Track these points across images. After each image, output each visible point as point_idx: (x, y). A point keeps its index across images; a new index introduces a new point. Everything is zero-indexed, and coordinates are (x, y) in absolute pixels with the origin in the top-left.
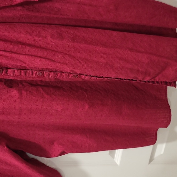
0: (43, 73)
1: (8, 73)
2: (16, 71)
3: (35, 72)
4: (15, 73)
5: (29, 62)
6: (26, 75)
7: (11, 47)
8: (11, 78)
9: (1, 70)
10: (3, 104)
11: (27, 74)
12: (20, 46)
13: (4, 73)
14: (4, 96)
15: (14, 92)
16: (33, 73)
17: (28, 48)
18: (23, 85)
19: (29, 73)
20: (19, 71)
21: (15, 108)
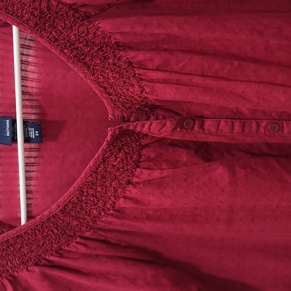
0: (280, 125)
1: (205, 127)
2: (222, 123)
3: (264, 124)
4: (220, 127)
5: (258, 97)
6: (243, 130)
7: (216, 66)
8: (211, 139)
9: (191, 122)
10: (196, 197)
11: (247, 130)
12: (236, 63)
13: (196, 128)
14: (197, 180)
15: (218, 171)
16: (258, 126)
17: (253, 66)
18: (233, 156)
19: (251, 126)
20: (230, 123)
21: (219, 207)
